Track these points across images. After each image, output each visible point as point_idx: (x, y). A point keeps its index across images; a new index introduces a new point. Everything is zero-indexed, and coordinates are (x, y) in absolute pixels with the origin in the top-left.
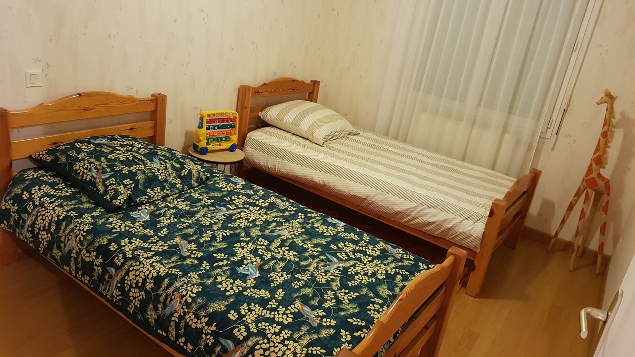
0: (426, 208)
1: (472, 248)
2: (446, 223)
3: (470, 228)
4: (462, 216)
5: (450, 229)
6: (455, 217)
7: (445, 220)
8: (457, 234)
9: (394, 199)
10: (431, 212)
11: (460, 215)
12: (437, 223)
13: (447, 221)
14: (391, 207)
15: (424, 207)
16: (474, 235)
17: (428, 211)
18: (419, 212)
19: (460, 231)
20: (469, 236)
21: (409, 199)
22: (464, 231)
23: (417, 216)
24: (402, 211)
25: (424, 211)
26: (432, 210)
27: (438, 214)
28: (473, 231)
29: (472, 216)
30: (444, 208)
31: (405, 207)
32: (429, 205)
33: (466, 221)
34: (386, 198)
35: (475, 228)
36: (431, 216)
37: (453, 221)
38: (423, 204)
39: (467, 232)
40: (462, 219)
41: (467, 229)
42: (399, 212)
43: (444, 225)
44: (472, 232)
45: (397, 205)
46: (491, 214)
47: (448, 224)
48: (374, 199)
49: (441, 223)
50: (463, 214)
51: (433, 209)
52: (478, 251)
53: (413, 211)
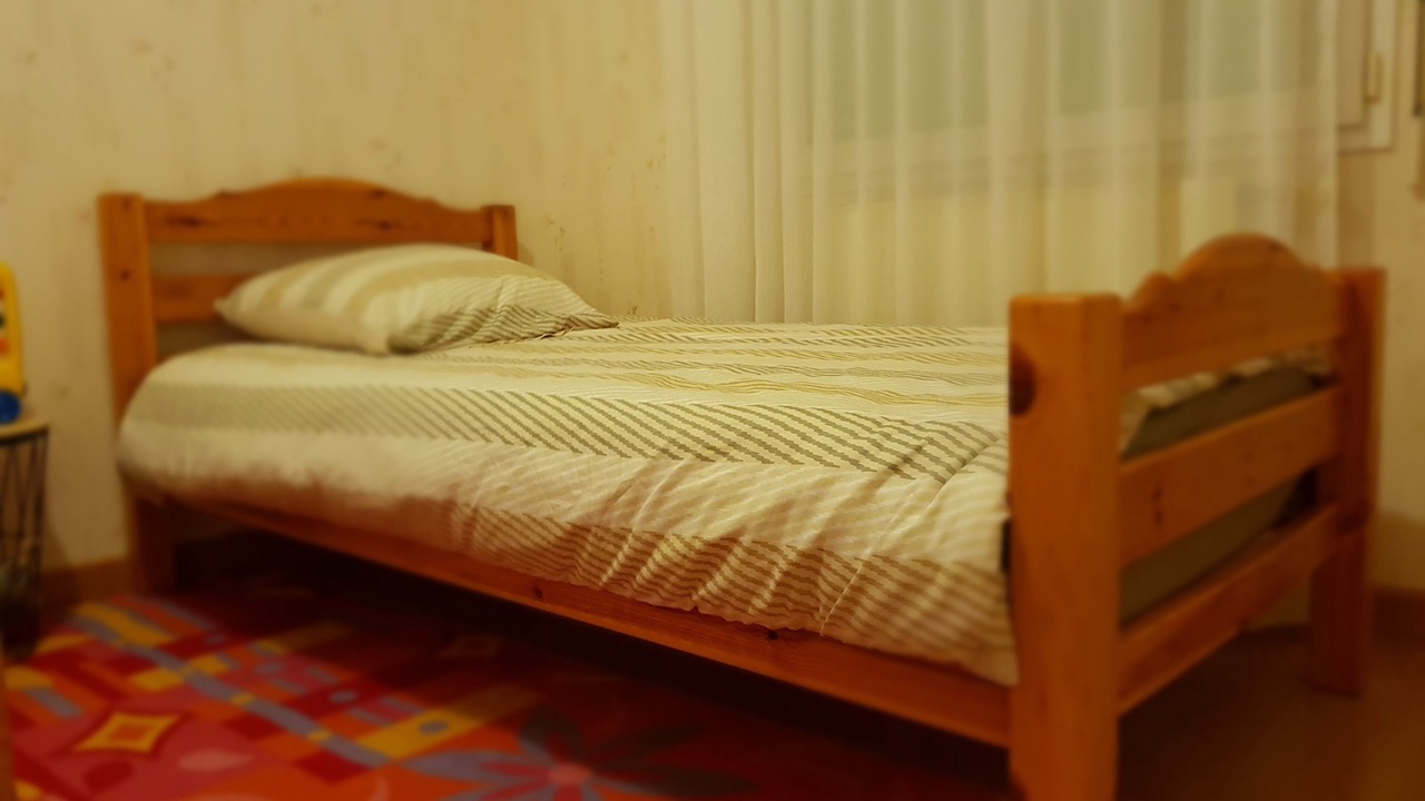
0: (687, 469)
1: (960, 656)
2: (789, 526)
3: (915, 520)
4: (866, 462)
5: (814, 558)
6: (828, 473)
7: (781, 511)
8: (854, 579)
9: (551, 464)
10: (711, 484)
11: (853, 454)
12: (746, 539)
13: (794, 512)
14: (543, 510)
15: (678, 465)
16: (947, 561)
17: (700, 482)
18: (659, 502)
19: (866, 553)
20: (918, 576)
21: (615, 442)
22: (886, 547)
23: (654, 526)
24: (589, 515)
25: (680, 488)
26: (719, 471)
27: (748, 483)
28: (936, 534)
29: (929, 449)
30: (771, 441)
31: (600, 488)
32: (699, 449)
33: (894, 488)
34: (525, 470)
35: (944, 517)
36: (720, 504)
37: (820, 505)
38: (673, 449)
39: (897, 549)
40: (864, 478)
41: (899, 531)
42: (578, 532)
43: (783, 543)
44: (931, 544)
45: (565, 492)
46: (1024, 389)
47: (797, 531)
48: (478, 493)
49: (765, 534)
50: (873, 450)
51: (721, 462)
52: (1005, 670)
53: (635, 503)
